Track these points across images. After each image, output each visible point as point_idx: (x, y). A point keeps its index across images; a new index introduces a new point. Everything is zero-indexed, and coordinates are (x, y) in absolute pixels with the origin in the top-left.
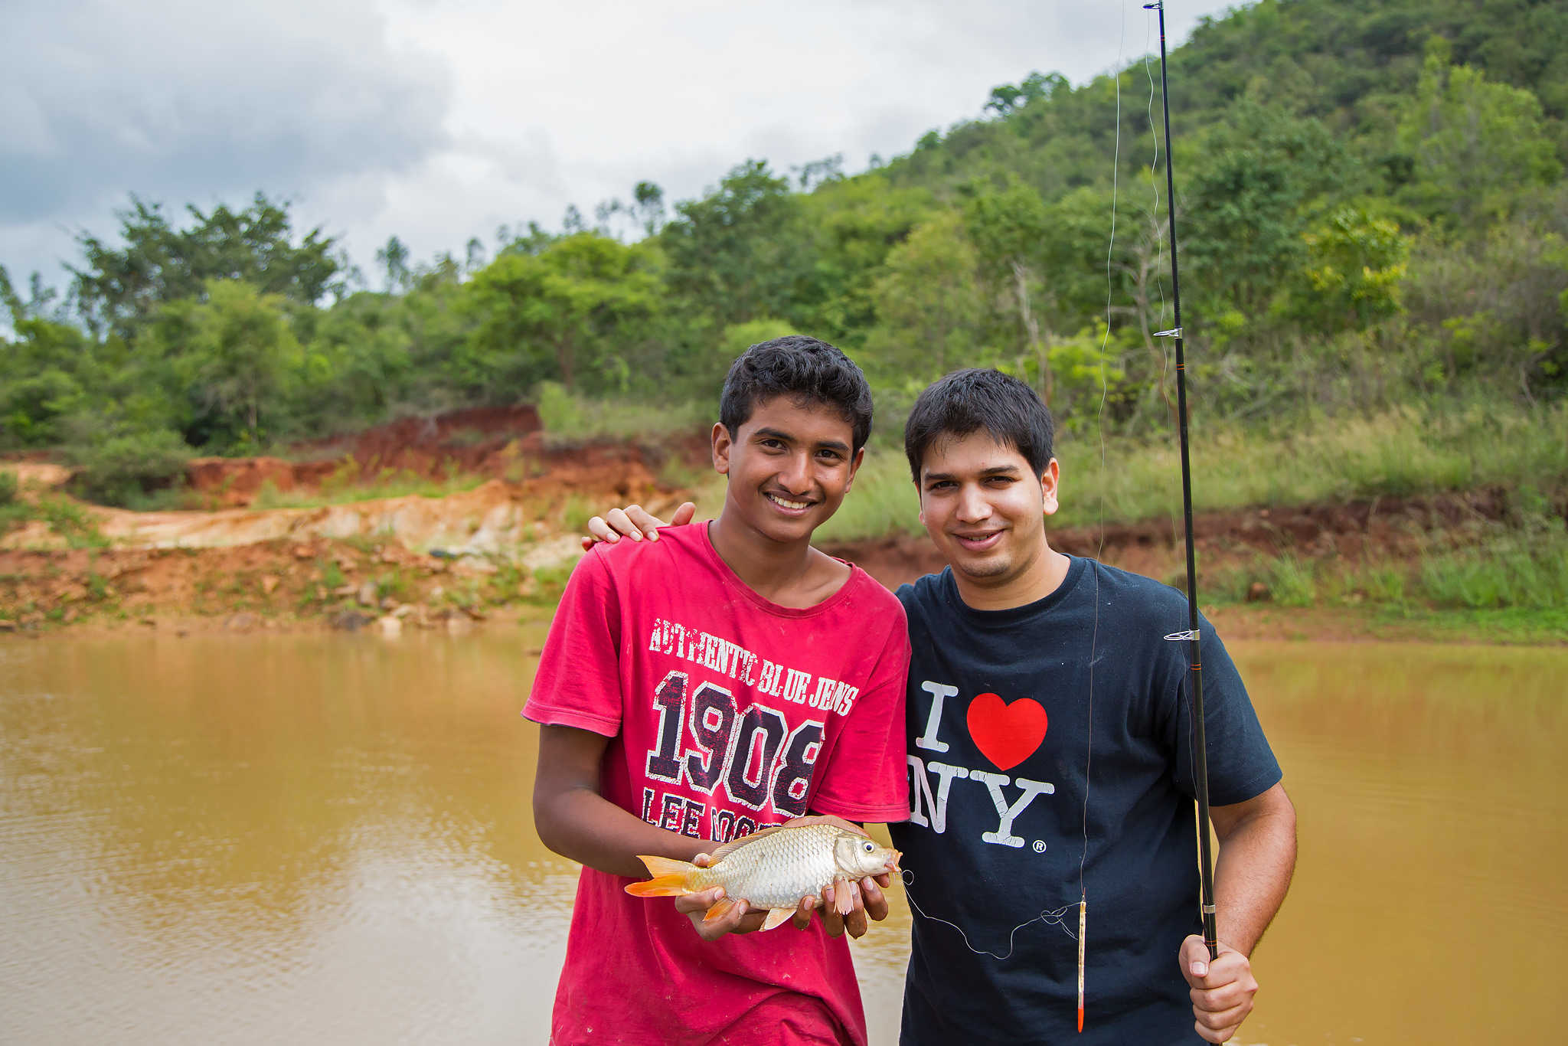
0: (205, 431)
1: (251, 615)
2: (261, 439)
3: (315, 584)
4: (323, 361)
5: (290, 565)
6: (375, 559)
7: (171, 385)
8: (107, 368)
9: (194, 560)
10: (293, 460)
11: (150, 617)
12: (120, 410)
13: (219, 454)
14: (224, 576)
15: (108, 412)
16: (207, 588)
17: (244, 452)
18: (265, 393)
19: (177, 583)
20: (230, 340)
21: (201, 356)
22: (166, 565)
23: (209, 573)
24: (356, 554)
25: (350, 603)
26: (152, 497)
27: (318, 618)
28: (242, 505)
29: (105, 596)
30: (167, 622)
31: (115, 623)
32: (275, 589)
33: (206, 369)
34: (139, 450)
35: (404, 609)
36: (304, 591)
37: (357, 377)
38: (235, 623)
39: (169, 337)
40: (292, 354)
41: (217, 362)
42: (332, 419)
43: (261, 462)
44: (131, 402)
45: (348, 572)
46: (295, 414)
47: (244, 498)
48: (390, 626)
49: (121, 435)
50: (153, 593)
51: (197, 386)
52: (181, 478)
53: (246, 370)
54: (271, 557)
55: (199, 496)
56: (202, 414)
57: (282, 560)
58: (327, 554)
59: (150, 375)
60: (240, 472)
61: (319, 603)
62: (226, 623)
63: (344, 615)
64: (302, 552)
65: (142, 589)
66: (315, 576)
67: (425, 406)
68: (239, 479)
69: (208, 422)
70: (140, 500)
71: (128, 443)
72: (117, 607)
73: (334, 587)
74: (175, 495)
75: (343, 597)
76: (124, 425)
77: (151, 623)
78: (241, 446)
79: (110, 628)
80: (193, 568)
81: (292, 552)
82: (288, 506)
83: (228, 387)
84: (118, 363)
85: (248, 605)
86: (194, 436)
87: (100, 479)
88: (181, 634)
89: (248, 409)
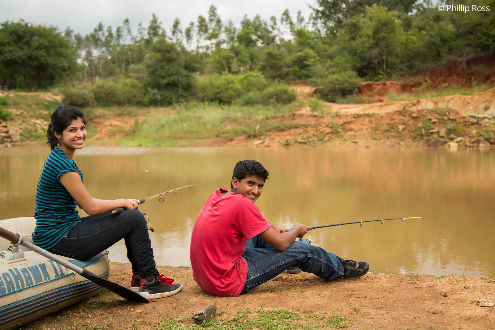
0: (365, 71)
1: (394, 140)
2: (387, 73)
3: (419, 128)
4: (414, 38)
5: (410, 120)
6: (446, 118)
7: (353, 52)
8: (327, 47)
9: (371, 119)
10: (401, 82)
11: (355, 140)
12: (332, 63)
13: (371, 80)
14: (383, 125)
15: (327, 64)
16: (376, 129)
17: (381, 79)
18: (390, 53)
19: (365, 127)
20: (376, 32)
21: (364, 39)
22: (360, 120)
23: (376, 124)
24: (437, 116)
25: (436, 136)
26: (345, 98)
27: (422, 142)
28: (381, 101)
29: (339, 132)
30: (362, 142)
31: (342, 142)
32: (403, 130)
33: (366, 45)
34: (341, 79)
35: (459, 139)
36: (416, 131)
37: (430, 45)
38: (388, 143)
39: (351, 32)
40: (401, 36)
41: (371, 41)
42: (418, 63)
43: (388, 83)
44: (336, 60)
45: (434, 123)
46: (402, 62)
47: (381, 98)
48: (453, 146)
49: (333, 73)
50: (356, 132)
51: (363, 52)
52: (357, 90)
53: (382, 44)
54: (402, 117)
55: (364, 98)
56: (365, 63)
57: (406, 119)
58: (425, 116)
59: (344, 48)
60: (380, 87)
61: (422, 136)
62: (384, 143)
63: (433, 140)
64: (414, 115)
65: (351, 130)
66: (420, 125)
67: (461, 56)
68: (380, 90)
69: (366, 67)
70: (341, 99)
71: (336, 76)
72: (342, 136)
73: (428, 130)
74: (355, 97)
75: (432, 133)
76: (334, 69)
77: (356, 142)
78: (380, 76)
79: (341, 144)
80: (371, 122)
81: (410, 115)
82: (401, 100)
83: (375, 52)
84: (330, 45)
85: (392, 136)
86: (361, 73)
87: (326, 92)
88: (367, 147)
89: (383, 61)
